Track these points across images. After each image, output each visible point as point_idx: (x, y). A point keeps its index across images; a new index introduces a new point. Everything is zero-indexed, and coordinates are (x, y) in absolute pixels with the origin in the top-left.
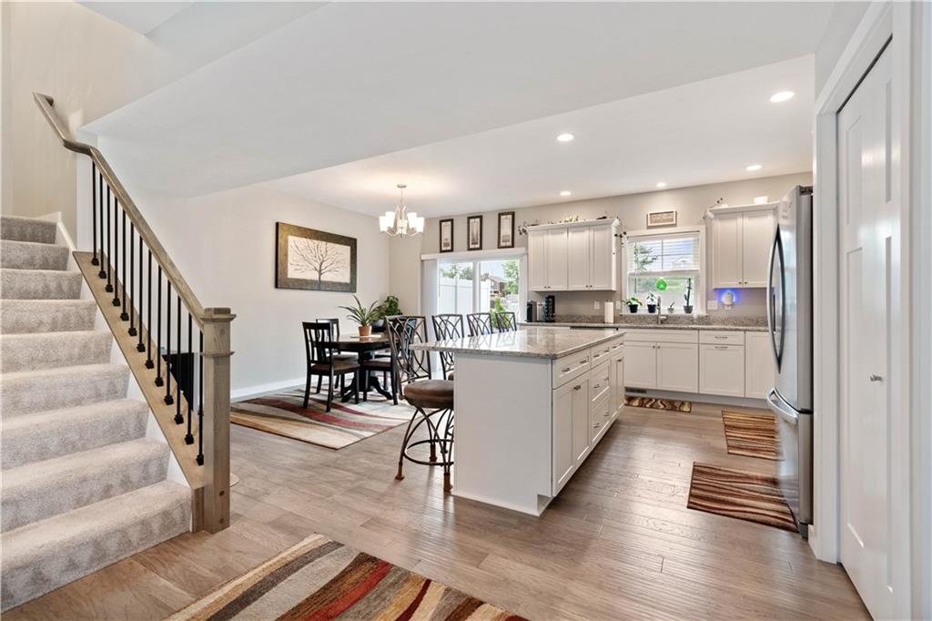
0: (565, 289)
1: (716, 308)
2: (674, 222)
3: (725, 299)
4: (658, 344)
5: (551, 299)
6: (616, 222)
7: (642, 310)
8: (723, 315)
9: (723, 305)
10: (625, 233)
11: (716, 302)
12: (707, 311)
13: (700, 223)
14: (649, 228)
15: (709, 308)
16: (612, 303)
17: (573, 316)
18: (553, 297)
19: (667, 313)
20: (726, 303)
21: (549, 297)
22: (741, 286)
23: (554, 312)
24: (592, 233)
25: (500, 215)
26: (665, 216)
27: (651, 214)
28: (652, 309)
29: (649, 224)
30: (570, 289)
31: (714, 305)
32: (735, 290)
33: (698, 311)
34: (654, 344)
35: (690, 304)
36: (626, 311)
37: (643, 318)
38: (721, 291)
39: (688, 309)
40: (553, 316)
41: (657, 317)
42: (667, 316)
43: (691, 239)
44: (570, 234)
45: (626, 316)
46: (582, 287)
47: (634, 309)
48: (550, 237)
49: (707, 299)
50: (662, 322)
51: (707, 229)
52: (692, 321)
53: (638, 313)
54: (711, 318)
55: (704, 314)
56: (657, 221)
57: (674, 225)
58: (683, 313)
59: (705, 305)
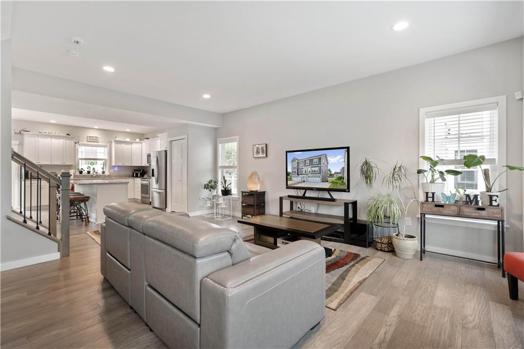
0: (50, 164)
3: (116, 169)
7: (85, 172)
8: (115, 174)
10: (78, 142)
13: (107, 143)
14: (88, 141)
20: (116, 171)
22: (123, 165)
24: (65, 140)
26: (94, 138)
27: (89, 137)
28: (89, 172)
30: (52, 164)
31: (112, 171)
32: (119, 166)
33: (107, 173)
36: (78, 173)
37: (85, 176)
38: (114, 166)
39: (103, 172)
41: (91, 175)
42: (95, 175)
44: (53, 139)
45: (78, 175)
47: (81, 172)
48: (40, 139)
49: (110, 169)
50: (93, 177)
52: (105, 176)
53: (83, 174)
54: (112, 175)
55: (109, 174)
56: (91, 139)
57: (98, 142)
58: (101, 174)
59: (109, 171)
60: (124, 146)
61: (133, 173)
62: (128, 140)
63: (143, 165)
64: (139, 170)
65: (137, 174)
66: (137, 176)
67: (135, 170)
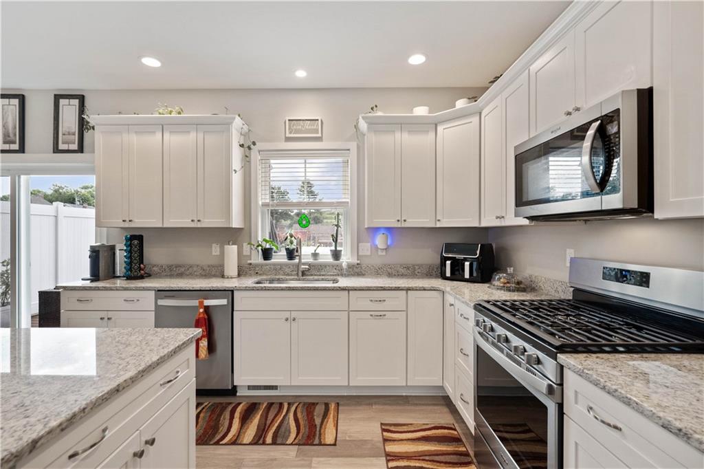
0: (159, 225)
1: (369, 253)
2: (320, 135)
3: (380, 241)
4: (294, 314)
5: (136, 241)
6: (238, 122)
7: (279, 257)
8: (377, 261)
9: (377, 248)
10: (254, 143)
11: (369, 244)
12: (359, 257)
13: (349, 140)
14: (288, 139)
15: (360, 254)
16: (235, 247)
17: (178, 266)
18: (140, 238)
19: (311, 260)
20: (380, 247)
21: (133, 238)
22: (399, 225)
23: (141, 261)
24: (201, 135)
25: (57, 98)
26: (307, 125)
27: (289, 120)
28: (291, 254)
29: (288, 135)
31: (366, 248)
32: (390, 230)
33: (346, 259)
34: (287, 315)
35: (338, 249)
36: (258, 259)
37: (279, 268)
38: (374, 230)
39: (336, 255)
40: (140, 269)
41: (298, 265)
42: (309, 265)
43: (340, 159)
44: (166, 135)
45: (257, 265)
46: (185, 223)
47: (267, 254)
48: (134, 138)
49: (358, 242)
50: (303, 273)
51: (358, 147)
53: (274, 260)
54: (364, 266)
55: (355, 261)
56: (297, 131)
57: (319, 139)
58: (330, 260)
59: (356, 249)
60: (405, 139)
61: (444, 260)
62: (421, 111)
63: (488, 221)
64: (467, 248)
65: (457, 266)
66: (457, 275)
67: (449, 247)
